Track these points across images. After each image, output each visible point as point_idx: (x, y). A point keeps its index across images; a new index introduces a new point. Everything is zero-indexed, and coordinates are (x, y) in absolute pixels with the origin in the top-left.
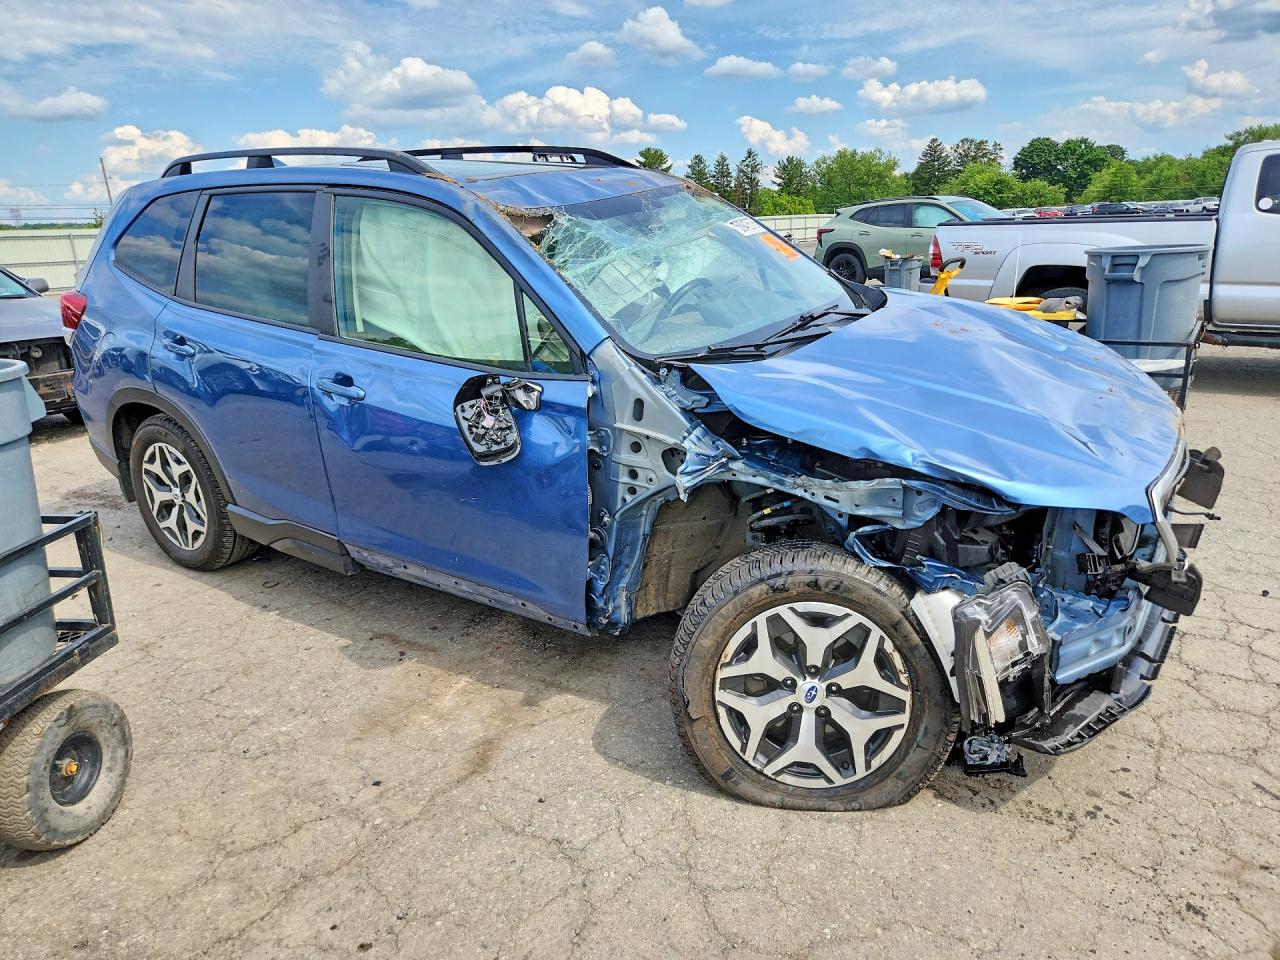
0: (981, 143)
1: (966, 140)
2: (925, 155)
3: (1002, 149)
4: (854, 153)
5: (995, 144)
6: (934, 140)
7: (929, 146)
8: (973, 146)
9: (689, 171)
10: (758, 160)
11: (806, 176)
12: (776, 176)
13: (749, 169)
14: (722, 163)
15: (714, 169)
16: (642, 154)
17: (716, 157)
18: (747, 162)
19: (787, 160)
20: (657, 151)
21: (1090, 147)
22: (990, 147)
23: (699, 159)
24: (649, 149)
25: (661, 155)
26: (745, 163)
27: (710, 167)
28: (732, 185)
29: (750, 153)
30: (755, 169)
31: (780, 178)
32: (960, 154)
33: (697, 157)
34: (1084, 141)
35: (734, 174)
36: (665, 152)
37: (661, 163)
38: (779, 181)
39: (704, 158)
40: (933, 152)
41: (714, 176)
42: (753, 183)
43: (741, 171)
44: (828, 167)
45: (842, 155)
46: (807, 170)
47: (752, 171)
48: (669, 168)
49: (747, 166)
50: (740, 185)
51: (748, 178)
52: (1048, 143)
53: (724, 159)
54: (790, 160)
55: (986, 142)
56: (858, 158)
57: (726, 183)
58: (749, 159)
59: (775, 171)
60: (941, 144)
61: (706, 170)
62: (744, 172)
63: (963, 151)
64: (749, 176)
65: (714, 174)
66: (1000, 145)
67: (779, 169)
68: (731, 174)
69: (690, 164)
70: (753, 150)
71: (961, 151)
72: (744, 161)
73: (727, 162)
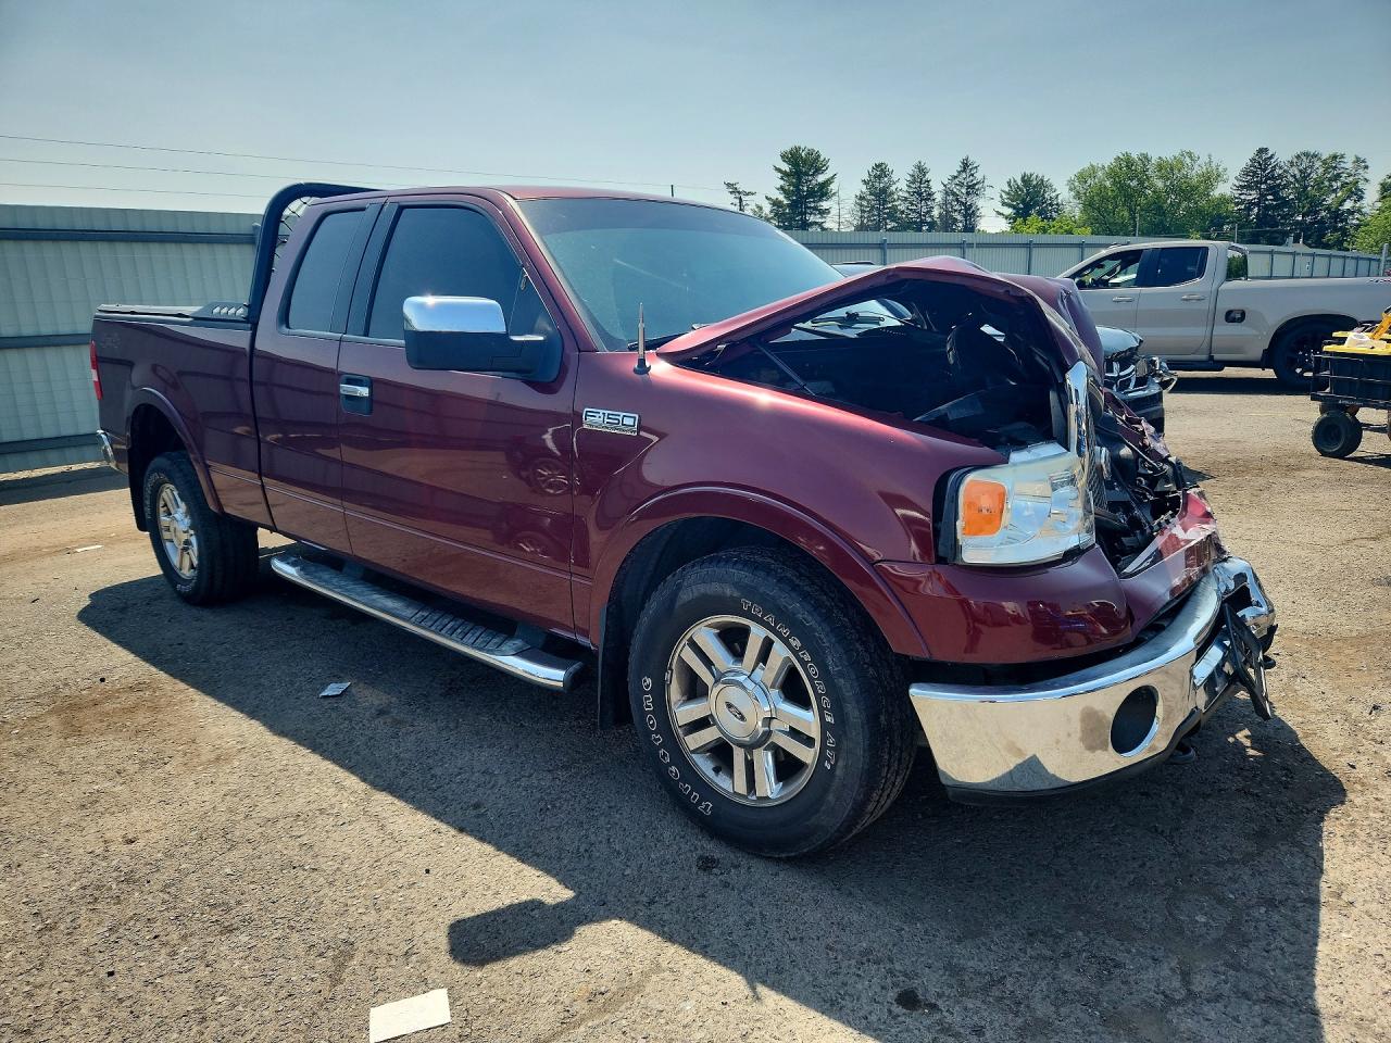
0: (1335, 157)
1: (1307, 155)
2: (1246, 173)
3: (1366, 167)
5: (1358, 160)
6: (1262, 151)
7: (1253, 160)
8: (1318, 164)
9: (864, 188)
10: (979, 176)
11: (1051, 205)
12: (1004, 204)
13: (964, 191)
14: (920, 176)
15: (905, 188)
16: (784, 157)
17: (910, 169)
18: (961, 179)
19: (1023, 178)
20: (810, 153)
22: (1349, 164)
23: (881, 171)
24: (797, 149)
25: (818, 159)
26: (956, 181)
27: (901, 184)
28: (936, 213)
29: (965, 165)
30: (972, 189)
31: (1009, 206)
32: (1295, 176)
33: (880, 165)
35: (939, 197)
36: (824, 155)
37: (818, 171)
38: (1008, 211)
39: (890, 168)
40: (1261, 170)
41: (906, 199)
42: (970, 213)
43: (950, 192)
44: (1101, 186)
45: (1122, 163)
46: (1054, 195)
47: (968, 194)
48: (833, 177)
49: (961, 185)
50: (947, 213)
51: (961, 204)
53: (922, 170)
54: (1026, 180)
55: (1342, 157)
56: (1151, 166)
57: (924, 210)
58: (964, 175)
59: (1001, 196)
60: (1271, 157)
61: (893, 188)
62: (954, 194)
63: (1300, 171)
64: (963, 200)
65: (906, 195)
66: (1363, 161)
67: (1008, 194)
68: (935, 196)
69: (867, 178)
70: (971, 160)
71: (1296, 172)
72: (956, 177)
73: (928, 176)
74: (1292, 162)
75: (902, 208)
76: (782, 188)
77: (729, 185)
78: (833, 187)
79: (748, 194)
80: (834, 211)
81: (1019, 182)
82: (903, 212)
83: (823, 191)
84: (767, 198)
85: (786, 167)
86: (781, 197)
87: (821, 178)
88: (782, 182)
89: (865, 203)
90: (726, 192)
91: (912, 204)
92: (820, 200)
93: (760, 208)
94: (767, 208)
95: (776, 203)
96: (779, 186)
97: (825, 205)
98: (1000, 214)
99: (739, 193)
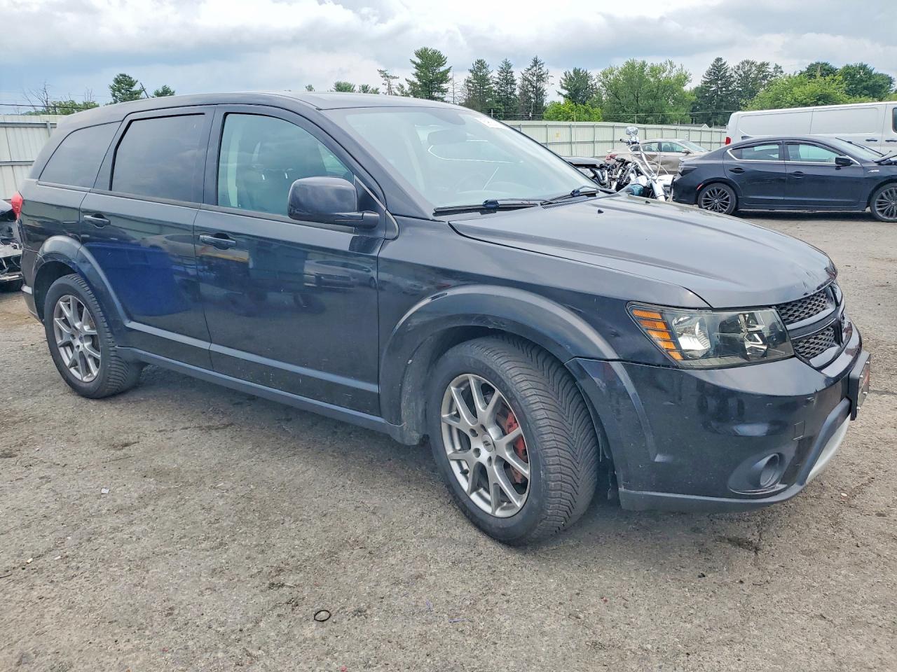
0: (763, 64)
1: (747, 62)
2: (709, 74)
3: (782, 72)
4: (644, 65)
5: (777, 67)
6: (719, 60)
7: (714, 65)
8: (754, 68)
9: (470, 75)
10: (544, 69)
11: (592, 89)
12: (562, 87)
13: (535, 78)
14: (506, 70)
15: (497, 76)
16: (419, 55)
17: (501, 64)
18: (533, 70)
19: (574, 71)
20: (434, 53)
21: (869, 73)
22: (771, 69)
23: (481, 65)
24: (426, 50)
25: (440, 56)
26: (530, 72)
27: (494, 74)
28: (517, 93)
29: (536, 62)
30: (540, 78)
31: (566, 88)
32: (740, 76)
33: (478, 61)
34: (863, 67)
35: (519, 82)
36: (444, 54)
37: (440, 64)
38: (565, 92)
39: (487, 63)
40: (718, 71)
41: (497, 83)
42: (539, 93)
43: (525, 79)
44: (617, 80)
45: (631, 66)
46: (593, 83)
47: (538, 81)
48: (448, 71)
49: (533, 74)
50: (525, 93)
51: (534, 87)
52: (826, 67)
53: (509, 66)
54: (576, 72)
55: (767, 64)
56: (647, 70)
57: (509, 90)
58: (535, 68)
59: (561, 82)
60: (724, 64)
61: (489, 76)
62: (529, 81)
63: (744, 73)
64: (535, 84)
65: (498, 80)
66: (780, 68)
67: (565, 80)
68: (516, 82)
69: (472, 68)
70: (539, 59)
71: (742, 73)
72: (529, 69)
73: (512, 69)
74: (739, 67)
75: (495, 88)
76: (417, 75)
77: (381, 72)
78: (450, 75)
79: (394, 78)
80: (450, 90)
81: (572, 73)
82: (495, 92)
83: (443, 78)
84: (406, 80)
85: (418, 61)
86: (416, 80)
87: (442, 69)
88: (416, 70)
89: (471, 85)
90: (378, 75)
91: (501, 87)
92: (441, 82)
93: (402, 87)
94: (407, 87)
95: (412, 84)
96: (414, 73)
97: (444, 86)
98: (560, 94)
99: (388, 77)
